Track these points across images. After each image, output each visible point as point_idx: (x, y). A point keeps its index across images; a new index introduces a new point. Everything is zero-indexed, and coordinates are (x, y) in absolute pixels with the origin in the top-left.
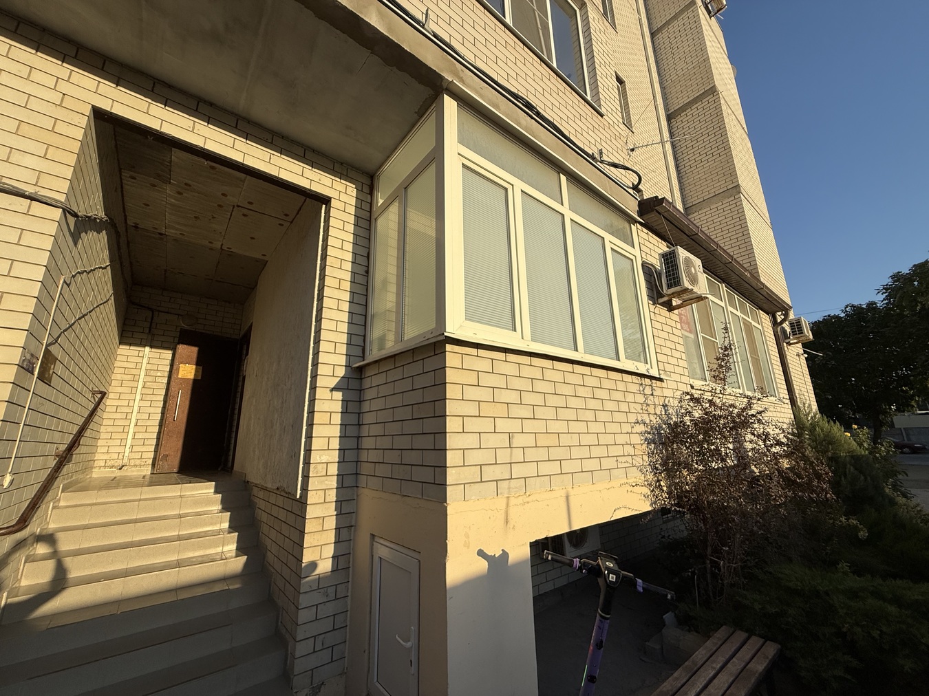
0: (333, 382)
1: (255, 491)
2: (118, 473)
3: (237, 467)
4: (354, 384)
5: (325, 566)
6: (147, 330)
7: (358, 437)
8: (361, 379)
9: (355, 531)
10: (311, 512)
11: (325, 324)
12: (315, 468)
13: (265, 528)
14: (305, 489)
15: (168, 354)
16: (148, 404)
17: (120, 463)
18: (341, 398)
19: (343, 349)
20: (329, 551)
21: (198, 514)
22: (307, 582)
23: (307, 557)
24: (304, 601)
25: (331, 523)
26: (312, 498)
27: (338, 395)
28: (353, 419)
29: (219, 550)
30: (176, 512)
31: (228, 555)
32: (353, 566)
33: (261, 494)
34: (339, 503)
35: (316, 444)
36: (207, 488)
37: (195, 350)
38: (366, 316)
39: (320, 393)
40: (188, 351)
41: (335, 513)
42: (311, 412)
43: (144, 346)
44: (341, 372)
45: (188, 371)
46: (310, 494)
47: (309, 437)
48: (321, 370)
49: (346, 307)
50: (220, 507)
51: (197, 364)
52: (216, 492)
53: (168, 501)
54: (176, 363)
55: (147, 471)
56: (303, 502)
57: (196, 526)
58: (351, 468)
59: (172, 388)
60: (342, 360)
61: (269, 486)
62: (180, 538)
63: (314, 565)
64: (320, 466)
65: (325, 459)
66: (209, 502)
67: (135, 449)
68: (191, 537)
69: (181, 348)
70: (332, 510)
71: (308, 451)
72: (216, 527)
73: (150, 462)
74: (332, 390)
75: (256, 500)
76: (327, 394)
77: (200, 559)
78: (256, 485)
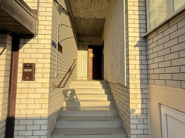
0: (135, 43)
1: (110, 84)
2: (82, 79)
3: (104, 78)
4: (144, 44)
5: (138, 111)
6: (82, 46)
7: (147, 65)
8: (146, 41)
9: (149, 101)
10: (131, 91)
11: (130, 21)
12: (131, 76)
13: (114, 95)
14: (128, 83)
15: (87, 52)
16: (85, 63)
17: (81, 77)
18: (139, 50)
19: (138, 30)
20: (139, 106)
21: (97, 89)
22: (132, 115)
23: (132, 107)
24: (132, 121)
25: (139, 96)
26: (131, 86)
27: (137, 48)
28: (144, 58)
29: (103, 99)
30: (92, 88)
31: (105, 101)
32: (149, 113)
33: (112, 85)
34: (142, 89)
35: (131, 67)
36: (98, 82)
37: (92, 50)
38: (146, 15)
39: (130, 48)
40: (91, 50)
41: (140, 93)
42: (128, 56)
43: (82, 50)
44: (138, 39)
45: (91, 55)
46: (130, 85)
47: (128, 65)
48: (130, 39)
49: (137, 13)
50: (102, 88)
51: (93, 53)
52: (101, 84)
53: (91, 85)
54: (89, 53)
55: (87, 79)
56: (128, 88)
57: (97, 92)
58: (145, 77)
59: (89, 60)
60: (138, 35)
61: (114, 82)
62: (94, 94)
63: (134, 110)
64: (133, 75)
65: (134, 72)
66: (99, 86)
67: (84, 74)
68: (96, 94)
69: (89, 49)
70: (139, 91)
71: (128, 70)
72: (102, 93)
73: (87, 77)
74: (135, 46)
75: (111, 87)
76: (133, 48)
77: (99, 100)
78: (110, 83)
